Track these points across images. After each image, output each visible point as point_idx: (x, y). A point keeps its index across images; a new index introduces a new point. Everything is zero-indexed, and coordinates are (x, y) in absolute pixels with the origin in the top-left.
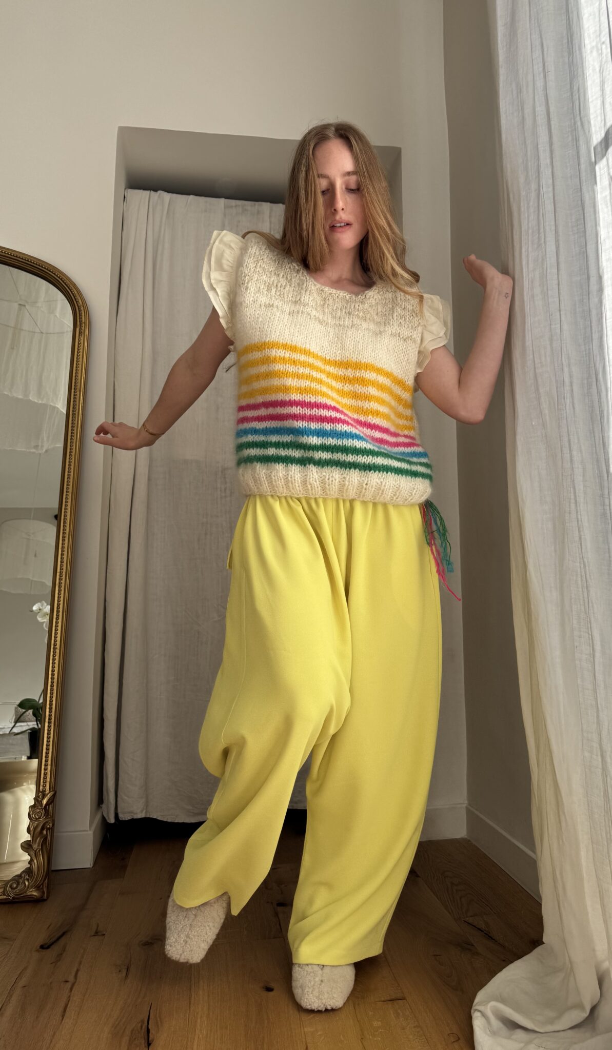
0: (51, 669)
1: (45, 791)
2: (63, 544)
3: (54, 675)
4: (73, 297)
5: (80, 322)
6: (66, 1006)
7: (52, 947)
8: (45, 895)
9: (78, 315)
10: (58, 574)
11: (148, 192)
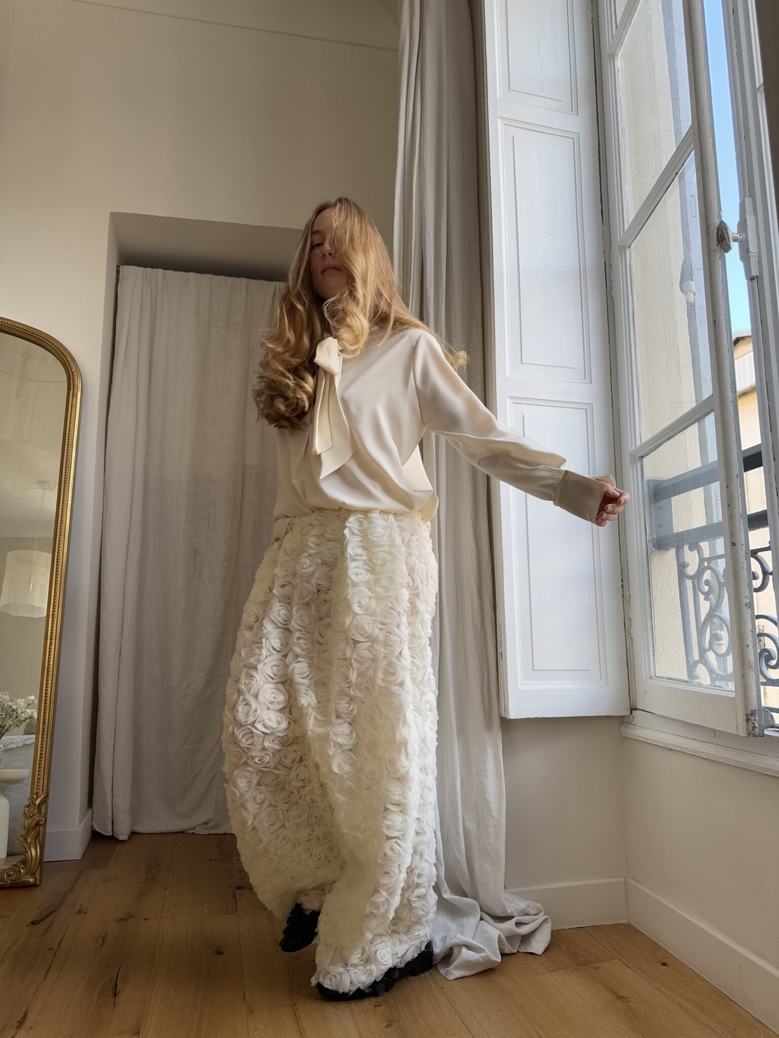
0: (44, 688)
1: (38, 793)
2: (56, 581)
3: (47, 693)
4: (67, 364)
5: (73, 385)
6: (49, 968)
7: (40, 923)
8: (38, 881)
9: (72, 379)
10: (52, 606)
11: (142, 268)
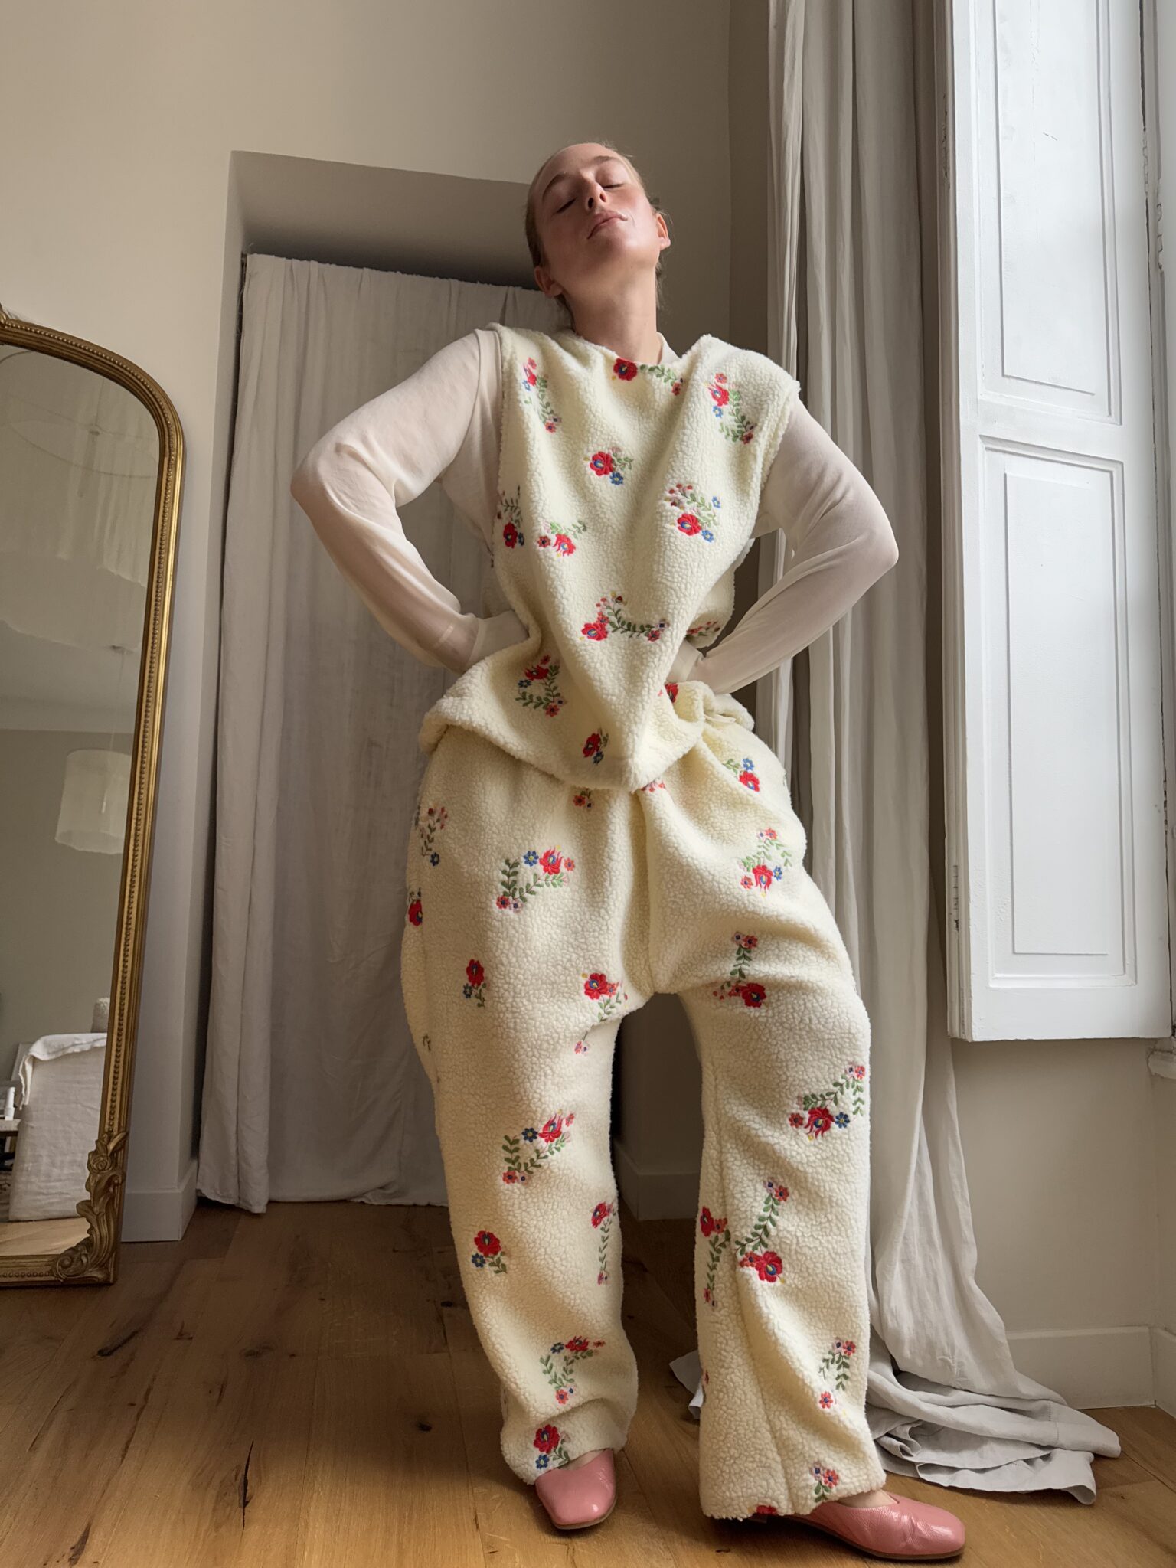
1: (112, 1131)
4: (161, 413)
6: (128, 1443)
7: (115, 1353)
8: (111, 1278)
11: (284, 259)
